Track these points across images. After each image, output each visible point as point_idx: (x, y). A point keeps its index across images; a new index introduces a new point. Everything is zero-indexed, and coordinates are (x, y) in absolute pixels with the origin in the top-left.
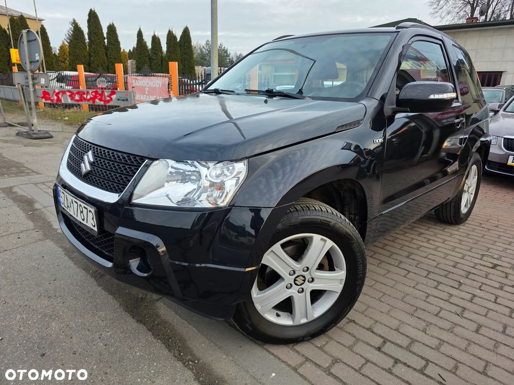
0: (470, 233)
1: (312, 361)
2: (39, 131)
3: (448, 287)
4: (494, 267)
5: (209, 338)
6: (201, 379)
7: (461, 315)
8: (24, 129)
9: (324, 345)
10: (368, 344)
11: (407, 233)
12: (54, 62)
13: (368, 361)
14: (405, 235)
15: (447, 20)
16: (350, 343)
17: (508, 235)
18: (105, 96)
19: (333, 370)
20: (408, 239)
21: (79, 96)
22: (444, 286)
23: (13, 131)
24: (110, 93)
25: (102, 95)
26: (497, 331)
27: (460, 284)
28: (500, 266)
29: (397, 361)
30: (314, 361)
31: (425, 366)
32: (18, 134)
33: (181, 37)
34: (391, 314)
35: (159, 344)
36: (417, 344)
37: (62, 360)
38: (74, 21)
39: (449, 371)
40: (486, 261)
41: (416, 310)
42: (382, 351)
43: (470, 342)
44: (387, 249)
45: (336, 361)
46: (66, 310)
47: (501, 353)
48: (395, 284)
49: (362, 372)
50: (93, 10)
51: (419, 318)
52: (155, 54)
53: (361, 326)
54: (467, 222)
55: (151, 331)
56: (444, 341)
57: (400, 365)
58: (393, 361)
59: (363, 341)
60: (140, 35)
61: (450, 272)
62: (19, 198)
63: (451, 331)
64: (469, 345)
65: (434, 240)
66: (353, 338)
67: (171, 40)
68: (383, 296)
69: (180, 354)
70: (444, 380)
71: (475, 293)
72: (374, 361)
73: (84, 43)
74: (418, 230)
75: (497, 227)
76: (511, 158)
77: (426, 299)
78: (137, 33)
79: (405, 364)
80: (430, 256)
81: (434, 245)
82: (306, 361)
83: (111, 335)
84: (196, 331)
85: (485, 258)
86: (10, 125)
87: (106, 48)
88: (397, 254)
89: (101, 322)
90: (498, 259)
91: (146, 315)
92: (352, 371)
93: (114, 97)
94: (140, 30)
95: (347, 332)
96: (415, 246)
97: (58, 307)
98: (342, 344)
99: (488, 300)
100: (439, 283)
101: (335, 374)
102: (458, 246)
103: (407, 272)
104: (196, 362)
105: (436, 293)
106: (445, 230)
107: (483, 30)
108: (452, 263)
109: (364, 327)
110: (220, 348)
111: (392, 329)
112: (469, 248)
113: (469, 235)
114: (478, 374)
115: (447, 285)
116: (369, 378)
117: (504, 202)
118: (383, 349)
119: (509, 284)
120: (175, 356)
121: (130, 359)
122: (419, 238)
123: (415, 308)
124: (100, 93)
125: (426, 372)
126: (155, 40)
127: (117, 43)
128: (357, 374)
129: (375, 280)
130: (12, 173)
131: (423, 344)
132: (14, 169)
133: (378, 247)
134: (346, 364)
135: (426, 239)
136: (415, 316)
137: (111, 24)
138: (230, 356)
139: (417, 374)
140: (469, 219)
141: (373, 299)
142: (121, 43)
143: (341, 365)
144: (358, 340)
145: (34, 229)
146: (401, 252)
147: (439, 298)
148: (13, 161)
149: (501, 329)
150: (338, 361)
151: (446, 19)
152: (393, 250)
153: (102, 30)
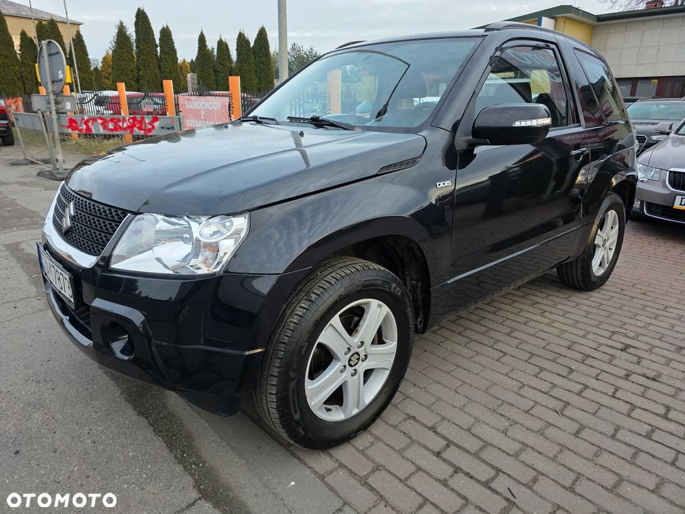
0: (604, 302)
1: (347, 467)
2: (65, 170)
3: (554, 375)
4: (625, 349)
5: (222, 435)
6: (202, 487)
7: (560, 413)
8: (47, 168)
9: (367, 448)
10: (425, 447)
11: (516, 302)
12: (94, 79)
13: (419, 469)
14: (513, 305)
15: (621, 6)
16: (402, 446)
17: (657, 306)
18: (145, 124)
19: (370, 480)
20: (515, 310)
21: (113, 123)
22: (549, 373)
23: (34, 170)
24: (152, 119)
25: (141, 122)
26: (605, 434)
27: (571, 371)
28: (633, 347)
29: (457, 470)
30: (349, 466)
31: (493, 478)
32: (39, 174)
33: (256, 41)
34: (465, 409)
35: (159, 442)
36: (490, 448)
37: (38, 459)
38: (122, 23)
39: (524, 485)
40: (616, 341)
41: (501, 405)
42: (441, 457)
43: (563, 447)
44: (483, 324)
45: (377, 468)
46: (54, 398)
47: (602, 463)
48: (482, 370)
49: (408, 483)
50: (141, 9)
51: (502, 415)
52: (221, 64)
53: (421, 424)
54: (604, 287)
55: (152, 426)
56: (528, 446)
57: (460, 475)
58: (453, 470)
59: (420, 444)
60: (202, 39)
61: (561, 355)
62: (26, 257)
63: (541, 432)
64: (561, 451)
65: (550, 312)
66: (408, 440)
67: (242, 45)
68: (462, 385)
69: (183, 456)
70: (513, 496)
71: (589, 384)
72: (427, 470)
73: (131, 53)
74: (533, 298)
75: (644, 294)
76: (678, 198)
77: (519, 390)
78: (198, 37)
79: (467, 474)
80: (540, 334)
81: (548, 318)
82: (340, 467)
83: (102, 430)
84: (208, 427)
85: (615, 337)
86: (32, 163)
87: (159, 60)
88: (495, 330)
89: (94, 414)
90: (633, 338)
91: (151, 405)
92: (396, 482)
93: (156, 124)
94: (202, 33)
95: (401, 431)
96: (522, 320)
97: (46, 395)
98: (391, 447)
99: (604, 393)
100: (542, 369)
101: (372, 484)
102: (583, 320)
103: (502, 354)
104: (201, 465)
105: (534, 382)
106: (570, 299)
107: (667, 18)
108: (567, 343)
109: (425, 426)
110: (234, 449)
111: (462, 428)
112: (596, 323)
113: (602, 305)
114: (562, 489)
115: (552, 372)
116: (416, 491)
117: (665, 259)
118: (443, 455)
119: (639, 372)
120: (176, 458)
121: (120, 460)
122: (531, 309)
123: (501, 402)
124: (139, 119)
125: (492, 485)
126: (222, 46)
127: (173, 51)
128: (401, 486)
129: (456, 365)
130: (24, 225)
131: (499, 448)
132: (27, 219)
133: (471, 320)
134: (390, 472)
135: (541, 311)
136: (497, 413)
137: (165, 27)
138: (244, 459)
139: (479, 487)
140: (607, 283)
141: (447, 389)
142: (177, 51)
143: (383, 473)
144: (413, 441)
145: (35, 297)
146: (501, 328)
147: (536, 389)
148: (27, 209)
149: (612, 432)
150: (381, 468)
151: (619, 4)
152: (490, 324)
153: (153, 35)
